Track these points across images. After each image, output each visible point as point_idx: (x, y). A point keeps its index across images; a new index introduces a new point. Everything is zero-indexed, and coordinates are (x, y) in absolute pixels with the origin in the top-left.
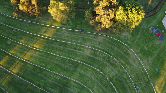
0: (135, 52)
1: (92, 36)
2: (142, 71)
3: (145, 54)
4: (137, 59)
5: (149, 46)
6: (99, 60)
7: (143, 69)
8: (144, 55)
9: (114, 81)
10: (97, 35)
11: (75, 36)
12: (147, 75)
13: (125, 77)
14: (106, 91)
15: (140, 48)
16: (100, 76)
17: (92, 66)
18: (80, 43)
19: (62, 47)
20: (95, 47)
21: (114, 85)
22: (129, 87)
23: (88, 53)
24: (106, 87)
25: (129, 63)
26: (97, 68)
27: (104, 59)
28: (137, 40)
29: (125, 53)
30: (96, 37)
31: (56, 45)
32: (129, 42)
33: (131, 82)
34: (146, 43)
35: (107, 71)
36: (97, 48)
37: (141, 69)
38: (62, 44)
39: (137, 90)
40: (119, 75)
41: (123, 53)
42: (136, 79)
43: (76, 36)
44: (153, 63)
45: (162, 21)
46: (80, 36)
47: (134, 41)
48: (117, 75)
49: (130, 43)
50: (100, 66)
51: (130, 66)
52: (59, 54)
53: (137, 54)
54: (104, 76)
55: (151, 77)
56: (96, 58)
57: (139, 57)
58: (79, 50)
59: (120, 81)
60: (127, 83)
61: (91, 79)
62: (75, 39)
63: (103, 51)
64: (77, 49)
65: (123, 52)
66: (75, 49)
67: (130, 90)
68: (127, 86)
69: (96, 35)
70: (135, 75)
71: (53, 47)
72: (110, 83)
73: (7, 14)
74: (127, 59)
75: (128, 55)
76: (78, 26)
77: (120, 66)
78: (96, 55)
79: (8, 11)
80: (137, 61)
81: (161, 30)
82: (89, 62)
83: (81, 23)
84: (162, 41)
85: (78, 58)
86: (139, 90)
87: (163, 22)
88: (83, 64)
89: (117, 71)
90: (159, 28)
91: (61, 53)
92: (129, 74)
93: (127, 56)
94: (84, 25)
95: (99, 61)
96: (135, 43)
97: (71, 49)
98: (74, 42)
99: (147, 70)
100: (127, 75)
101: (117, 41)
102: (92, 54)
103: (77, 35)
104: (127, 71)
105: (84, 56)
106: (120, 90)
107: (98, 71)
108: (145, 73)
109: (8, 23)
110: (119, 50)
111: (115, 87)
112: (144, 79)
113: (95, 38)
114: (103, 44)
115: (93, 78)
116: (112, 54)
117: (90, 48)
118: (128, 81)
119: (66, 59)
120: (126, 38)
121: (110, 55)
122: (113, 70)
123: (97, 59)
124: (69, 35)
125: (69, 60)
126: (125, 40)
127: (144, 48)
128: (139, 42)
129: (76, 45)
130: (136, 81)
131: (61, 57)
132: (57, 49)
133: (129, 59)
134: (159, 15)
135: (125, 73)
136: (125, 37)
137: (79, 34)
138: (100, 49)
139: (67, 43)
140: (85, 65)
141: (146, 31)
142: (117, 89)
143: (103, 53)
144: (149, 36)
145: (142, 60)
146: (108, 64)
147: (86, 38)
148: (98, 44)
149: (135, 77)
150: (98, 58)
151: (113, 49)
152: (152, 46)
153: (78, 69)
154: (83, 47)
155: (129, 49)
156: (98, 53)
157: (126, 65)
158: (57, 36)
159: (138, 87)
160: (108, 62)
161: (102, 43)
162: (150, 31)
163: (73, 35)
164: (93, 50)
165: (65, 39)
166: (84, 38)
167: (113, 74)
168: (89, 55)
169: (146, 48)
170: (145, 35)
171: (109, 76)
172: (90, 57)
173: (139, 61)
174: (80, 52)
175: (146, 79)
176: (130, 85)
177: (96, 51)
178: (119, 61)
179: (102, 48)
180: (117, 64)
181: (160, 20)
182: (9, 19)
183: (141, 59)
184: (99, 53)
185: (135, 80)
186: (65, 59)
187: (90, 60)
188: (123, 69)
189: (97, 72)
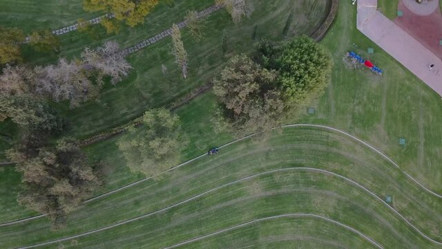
0: (345, 129)
1: (242, 147)
2: (378, 161)
3: (364, 122)
4: (357, 143)
5: (363, 100)
6: (289, 190)
7: (379, 157)
8: (364, 126)
9: (342, 215)
10: (250, 139)
11: (207, 172)
12: (392, 164)
13: (357, 193)
14: (340, 246)
15: (349, 116)
16: (310, 223)
17: (283, 213)
18: (228, 180)
19: (196, 214)
20: (262, 170)
21: (346, 223)
22: (375, 209)
23: (257, 191)
24: (335, 238)
25: (348, 162)
26: (296, 212)
27: (297, 183)
28: (333, 102)
29: (328, 145)
30: (250, 144)
31: (180, 219)
32: (321, 116)
33: (372, 197)
34: (354, 97)
35: (319, 205)
36: (269, 168)
37: (375, 159)
38: (191, 208)
39: (391, 204)
40: (343, 198)
41: (323, 148)
42: (376, 186)
43: (209, 168)
44: (389, 134)
45: (358, 28)
46: (216, 164)
47: (328, 108)
48: (339, 200)
49: (324, 118)
50: (298, 203)
51: (352, 165)
52: (202, 234)
53: (350, 132)
54: (318, 220)
55: (400, 163)
56: (279, 191)
57: (357, 135)
58: (235, 197)
59: (353, 208)
60: (366, 204)
61: (298, 240)
62: (210, 178)
63: (283, 167)
64: (230, 198)
65: (323, 144)
66: (226, 199)
67: (380, 214)
68: (369, 210)
69: (247, 141)
70: (371, 178)
71: (176, 227)
72: (336, 224)
73: (14, 219)
74: (338, 155)
75: (335, 144)
76: (197, 143)
77: (335, 177)
78: (276, 186)
79: (8, 210)
80: (358, 148)
81: (367, 51)
82: (271, 209)
83: (200, 132)
84: (381, 74)
85: (246, 216)
86: (394, 203)
87: (360, 28)
88: (264, 222)
89: (336, 192)
90: (359, 47)
91: (203, 229)
92: (360, 184)
93: (335, 150)
94: (209, 134)
95: (290, 194)
96: (333, 110)
97: (218, 206)
98: (214, 187)
99: (386, 153)
100: (358, 189)
101: (295, 128)
102: (267, 189)
103: (209, 165)
104: (353, 180)
105: (254, 203)
106: (363, 226)
107: (301, 218)
108: (386, 162)
109: (35, 238)
110: (314, 146)
111: (350, 225)
112: (392, 176)
113: (249, 148)
114: (274, 151)
115: (301, 238)
116: (304, 162)
117: (255, 179)
118: (366, 199)
119: (223, 234)
120: (311, 111)
121: (303, 166)
122: (327, 196)
123: (284, 193)
124: (192, 177)
125: (229, 232)
126: (312, 115)
127: (356, 111)
128: (339, 103)
129: (223, 189)
130: (380, 190)
131: (210, 238)
132: (189, 226)
133: (343, 153)
134: (344, 15)
135: (352, 186)
136: (308, 109)
137: (211, 160)
138: (276, 167)
139: (201, 198)
140: (269, 221)
141: (339, 69)
142: (357, 228)
143: (285, 172)
144: (352, 79)
145: (368, 140)
146: (311, 189)
147: (232, 159)
148: (264, 159)
149: (374, 182)
150: (284, 190)
151: (300, 151)
152: (368, 98)
153: (261, 239)
154: (239, 185)
155: (328, 131)
156: (277, 178)
157: (345, 168)
158: (169, 195)
159: (389, 199)
160: (308, 183)
161: (270, 150)
162: (346, 67)
163: (202, 172)
164: (262, 177)
165: (190, 190)
166: (228, 164)
167: (332, 202)
168: (263, 194)
169: (359, 109)
170: (342, 80)
171: (327, 213)
172: (267, 199)
173: (362, 145)
174: (239, 199)
175: (395, 174)
176: (373, 203)
177: (271, 175)
178: (325, 168)
179: (277, 162)
180: (326, 178)
181: (352, 28)
182: (29, 227)
183: (363, 138)
184: (279, 176)
185: (377, 188)
186: (220, 235)
187: (270, 203)
188: (342, 180)
189: (300, 220)
